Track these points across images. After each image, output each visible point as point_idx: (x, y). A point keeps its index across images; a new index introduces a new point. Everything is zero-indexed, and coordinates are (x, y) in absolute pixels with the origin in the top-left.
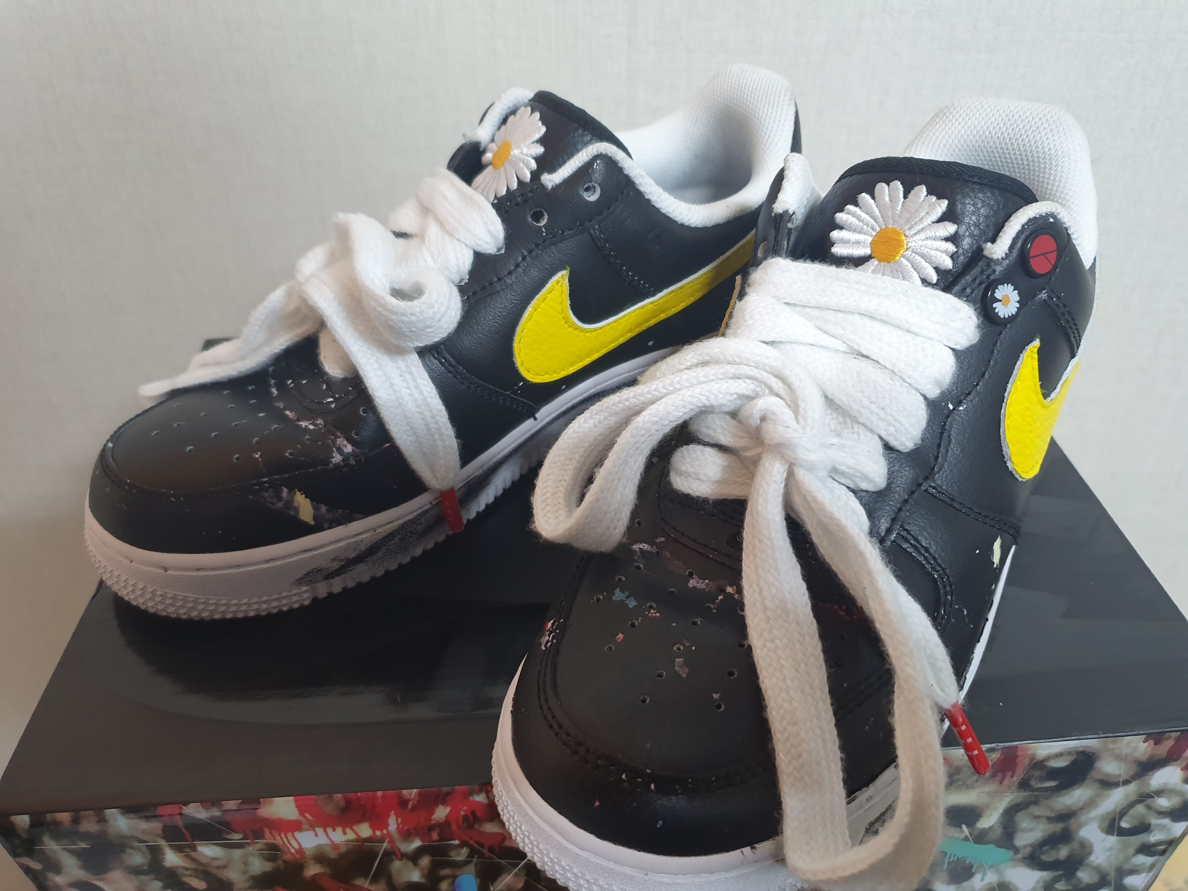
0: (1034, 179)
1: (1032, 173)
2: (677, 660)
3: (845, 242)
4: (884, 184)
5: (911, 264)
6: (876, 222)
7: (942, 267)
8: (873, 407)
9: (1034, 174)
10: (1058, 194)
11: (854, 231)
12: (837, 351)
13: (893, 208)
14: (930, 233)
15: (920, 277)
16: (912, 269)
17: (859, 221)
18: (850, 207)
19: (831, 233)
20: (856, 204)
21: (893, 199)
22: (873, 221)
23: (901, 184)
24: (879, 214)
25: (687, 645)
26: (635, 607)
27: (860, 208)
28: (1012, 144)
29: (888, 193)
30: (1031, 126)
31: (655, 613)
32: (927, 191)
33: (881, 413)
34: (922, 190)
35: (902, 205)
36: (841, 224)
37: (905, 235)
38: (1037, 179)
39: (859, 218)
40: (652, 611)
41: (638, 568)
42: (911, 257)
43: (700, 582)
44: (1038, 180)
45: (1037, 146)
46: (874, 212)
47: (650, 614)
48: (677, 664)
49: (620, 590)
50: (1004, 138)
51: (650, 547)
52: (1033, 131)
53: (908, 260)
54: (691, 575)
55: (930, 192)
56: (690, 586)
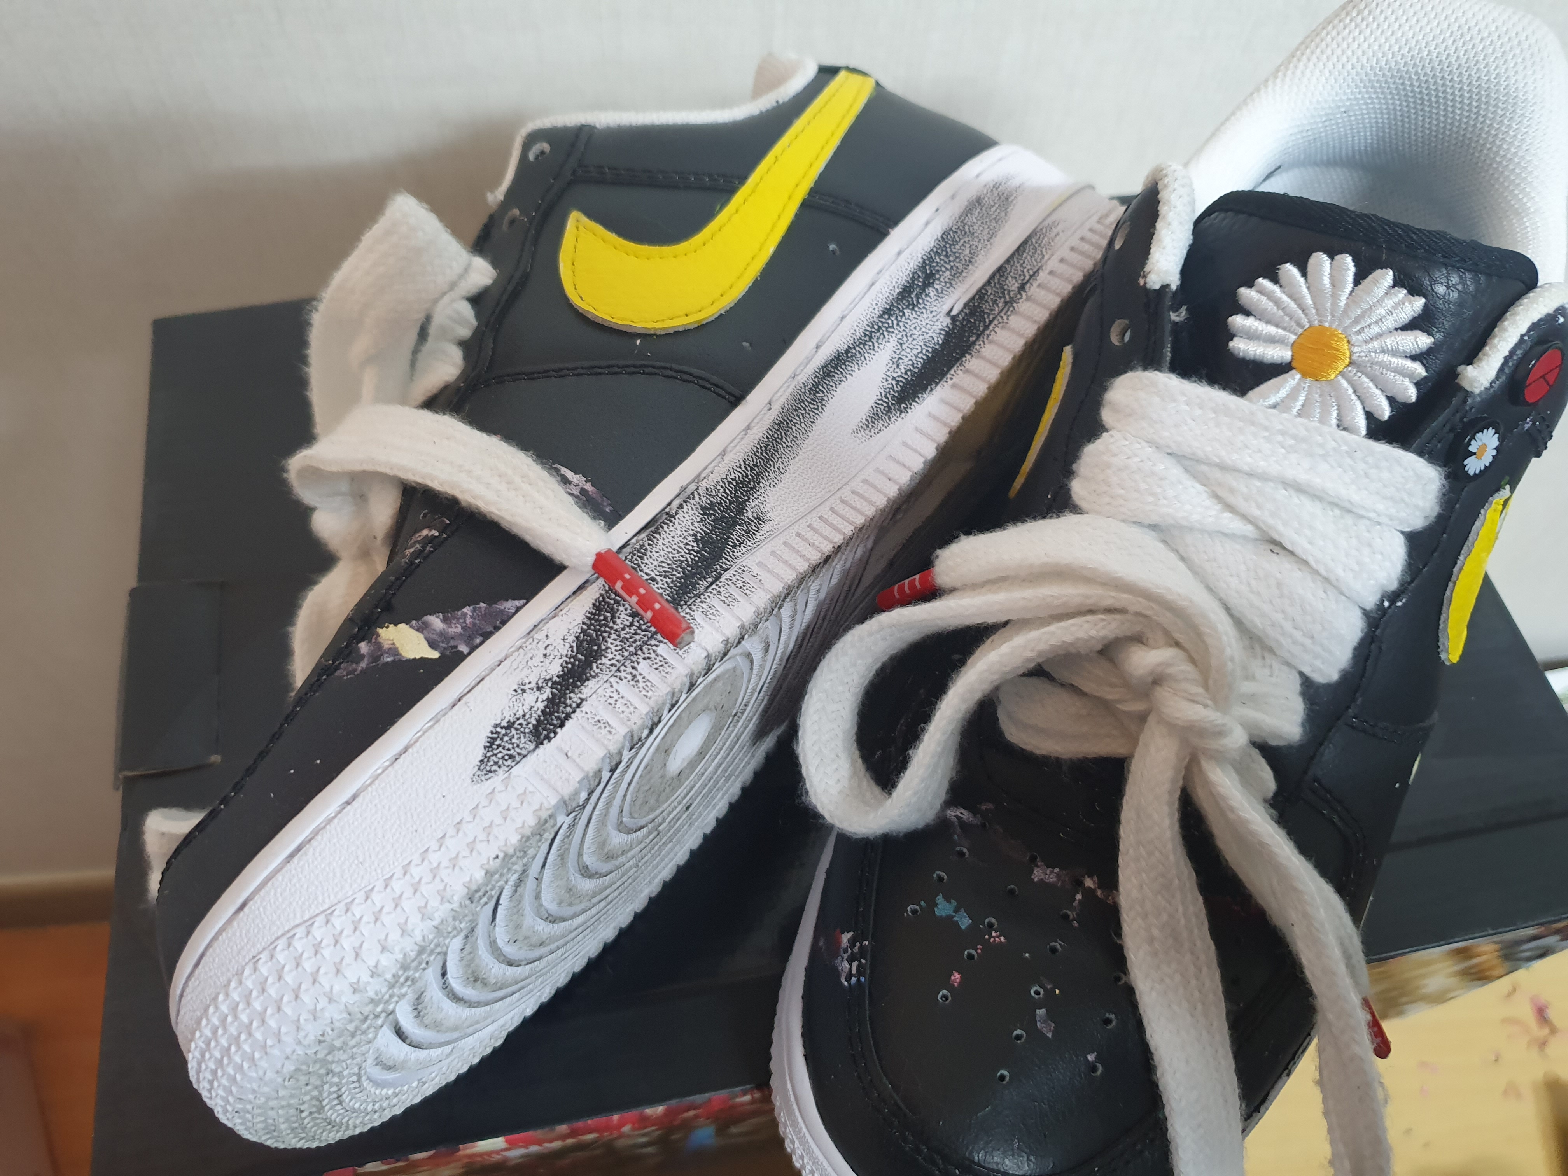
0: (1481, 129)
1: (1481, 119)
2: (1038, 1011)
3: (1253, 336)
4: (1324, 257)
5: (1353, 388)
6: (1306, 315)
7: (1401, 398)
8: (1298, 635)
9: (1483, 122)
10: (1516, 160)
11: (1268, 322)
12: (1245, 538)
13: (1335, 296)
14: (1390, 341)
15: (1364, 408)
16: (1354, 397)
17: (1278, 308)
18: (1263, 282)
19: (1230, 318)
20: (1275, 280)
21: (1336, 283)
22: (1300, 312)
23: (1354, 261)
24: (1311, 302)
25: (1049, 987)
26: (969, 927)
27: (1281, 286)
28: (1460, 73)
29: (1329, 271)
30: (1494, 50)
31: (998, 937)
32: (1395, 280)
33: (1308, 642)
34: (1387, 276)
35: (1350, 295)
36: (1247, 307)
37: (1349, 342)
38: (1486, 129)
39: (1277, 302)
40: (994, 934)
41: (962, 854)
42: (1356, 378)
43: (1048, 872)
44: (1488, 132)
45: (1498, 83)
46: (1303, 297)
47: (992, 940)
48: (1038, 1019)
49: (944, 897)
50: (1450, 63)
51: (971, 815)
52: (1496, 58)
53: (1350, 382)
54: (1033, 860)
55: (1398, 283)
56: (1036, 880)
